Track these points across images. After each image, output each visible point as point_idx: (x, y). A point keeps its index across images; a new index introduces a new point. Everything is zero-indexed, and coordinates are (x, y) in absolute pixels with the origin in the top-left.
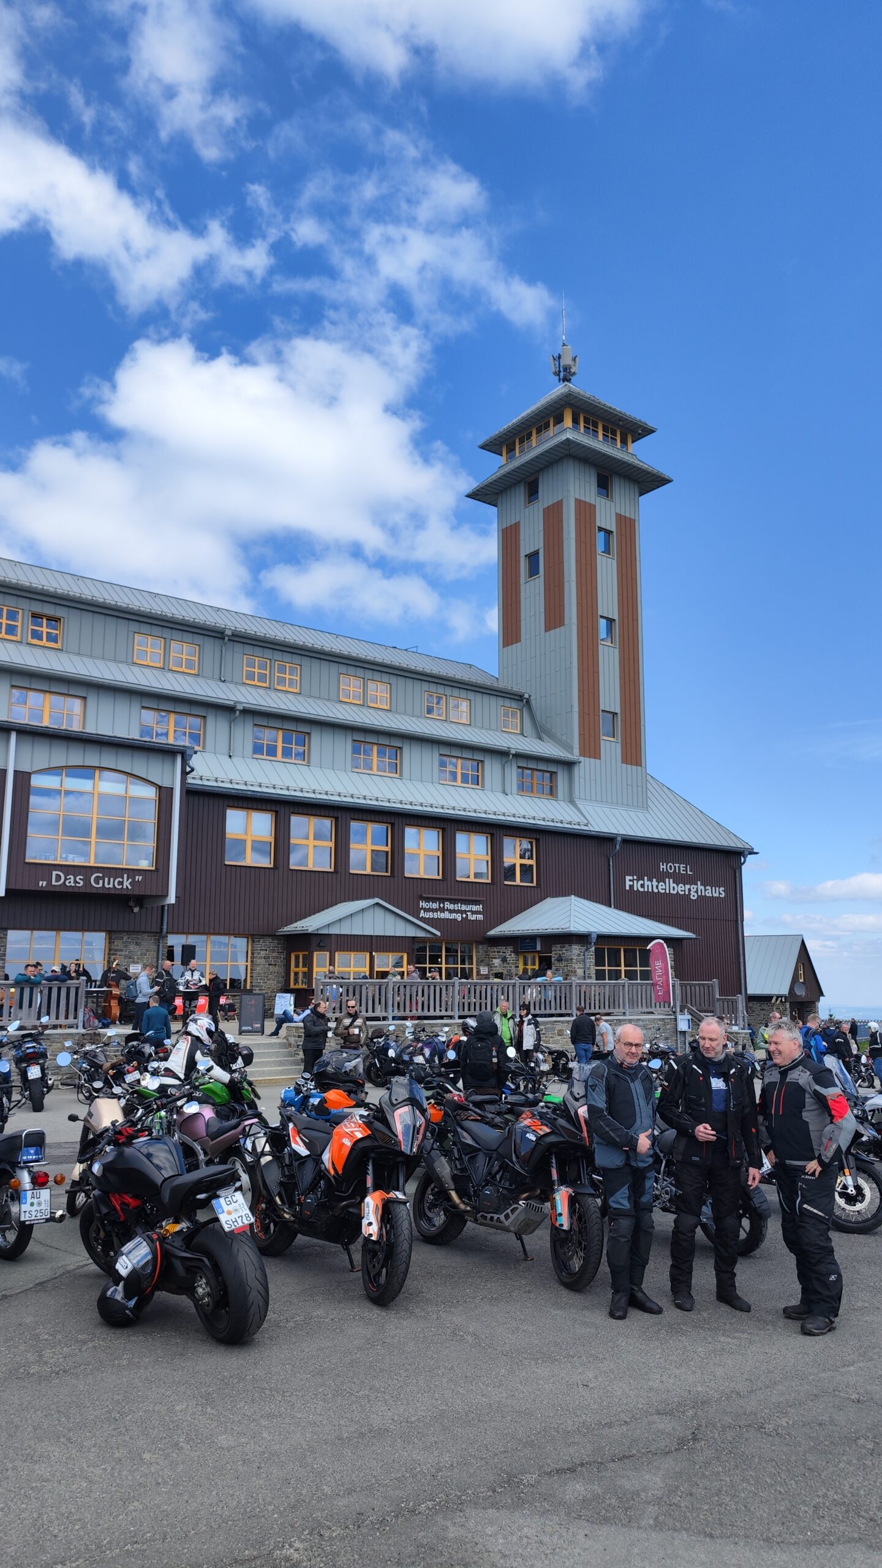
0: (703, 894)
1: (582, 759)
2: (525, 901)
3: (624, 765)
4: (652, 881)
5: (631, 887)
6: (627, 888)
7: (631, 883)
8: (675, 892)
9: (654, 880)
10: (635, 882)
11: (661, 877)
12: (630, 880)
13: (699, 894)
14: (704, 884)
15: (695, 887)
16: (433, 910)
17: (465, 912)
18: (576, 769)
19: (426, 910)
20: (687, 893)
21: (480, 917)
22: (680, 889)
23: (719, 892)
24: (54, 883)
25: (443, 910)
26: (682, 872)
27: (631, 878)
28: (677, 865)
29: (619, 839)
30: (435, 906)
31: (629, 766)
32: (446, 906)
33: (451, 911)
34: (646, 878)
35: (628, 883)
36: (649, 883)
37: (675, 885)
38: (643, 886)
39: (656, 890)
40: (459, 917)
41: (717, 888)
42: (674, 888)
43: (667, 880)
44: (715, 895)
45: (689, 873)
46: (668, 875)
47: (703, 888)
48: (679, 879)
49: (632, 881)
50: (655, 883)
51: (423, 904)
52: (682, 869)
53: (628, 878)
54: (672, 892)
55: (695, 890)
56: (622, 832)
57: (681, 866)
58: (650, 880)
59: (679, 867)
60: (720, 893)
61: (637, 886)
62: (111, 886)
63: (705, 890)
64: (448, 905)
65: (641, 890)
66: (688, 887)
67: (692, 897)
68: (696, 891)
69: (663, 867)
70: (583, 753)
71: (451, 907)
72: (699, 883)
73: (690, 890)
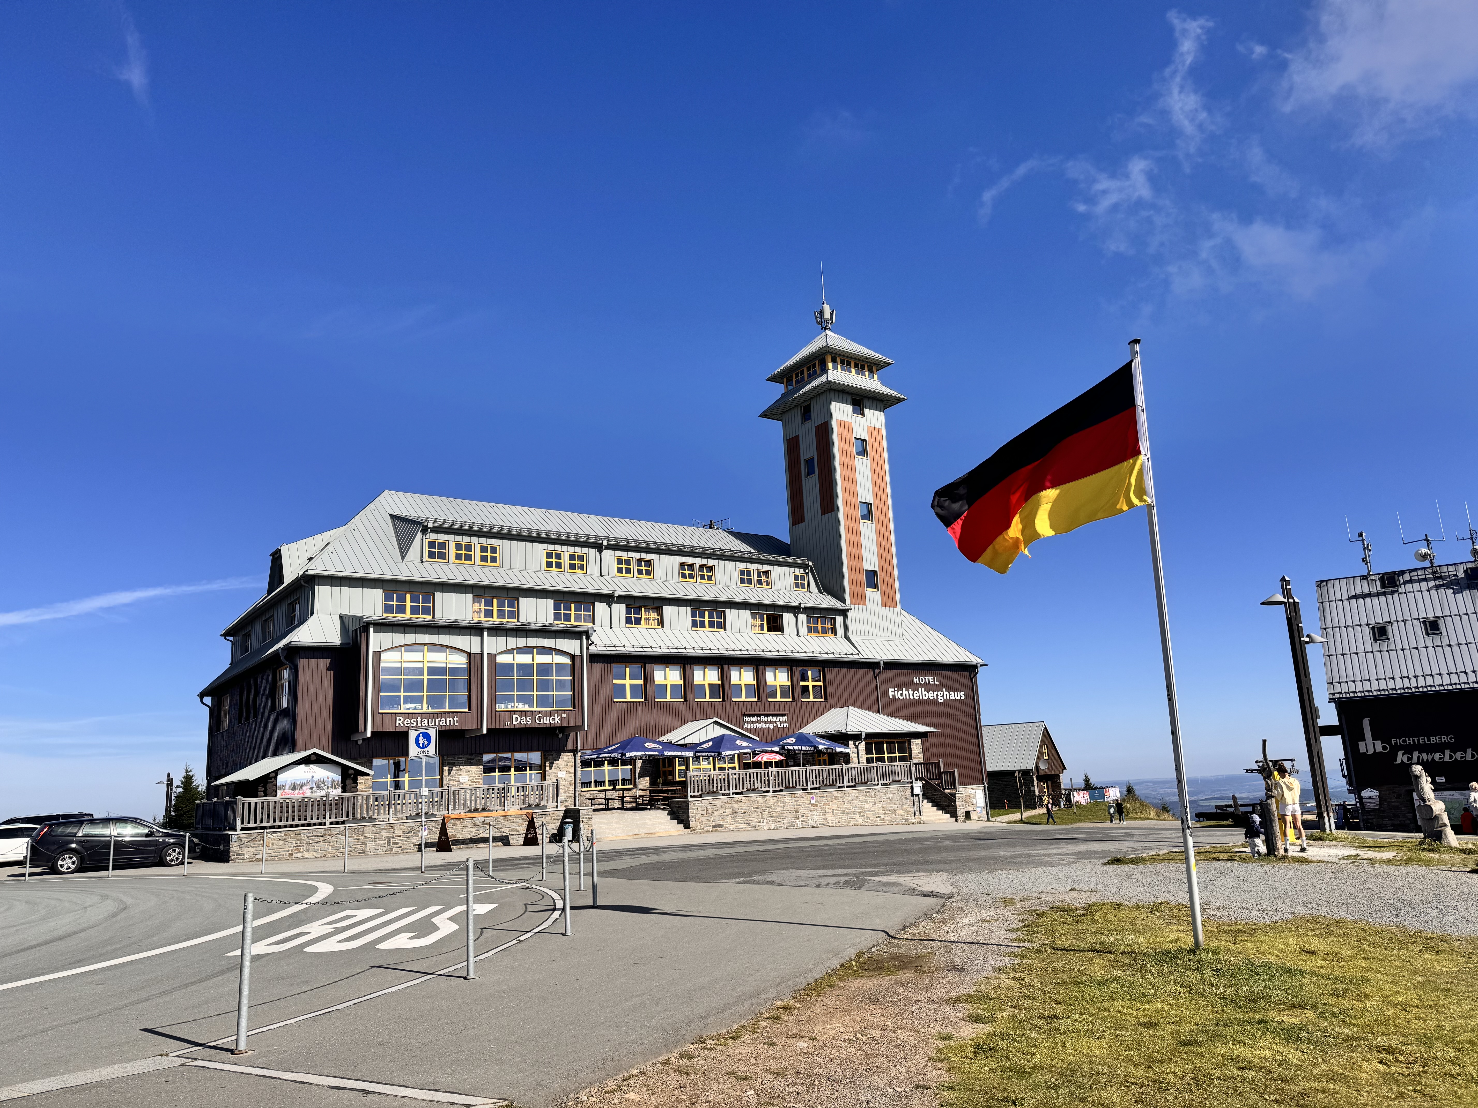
0: (948, 697)
1: (852, 606)
2: (817, 712)
3: (884, 608)
5: (894, 696)
6: (891, 697)
7: (893, 693)
8: (926, 698)
9: (910, 690)
10: (896, 692)
11: (916, 687)
13: (945, 698)
14: (948, 690)
15: (942, 693)
16: (753, 723)
17: (776, 722)
18: (849, 614)
19: (748, 723)
20: (935, 698)
21: (786, 725)
22: (931, 695)
23: (961, 696)
24: (514, 723)
25: (760, 722)
26: (931, 683)
27: (893, 690)
28: (927, 678)
29: (882, 663)
30: (754, 719)
31: (888, 608)
34: (904, 689)
35: (891, 694)
36: (907, 692)
37: (926, 693)
38: (902, 695)
39: (912, 697)
40: (771, 726)
41: (959, 692)
42: (925, 695)
43: (920, 689)
44: (957, 698)
45: (936, 683)
46: (920, 685)
47: (947, 693)
48: (928, 688)
49: (894, 691)
50: (911, 692)
51: (746, 719)
52: (930, 680)
53: (890, 690)
54: (924, 698)
56: (884, 657)
57: (930, 678)
58: (907, 690)
61: (898, 695)
62: (548, 722)
63: (949, 695)
64: (763, 718)
65: (901, 698)
66: (936, 693)
67: (939, 701)
68: (942, 695)
69: (916, 680)
70: (853, 602)
71: (766, 719)
72: (944, 690)
73: (937, 695)
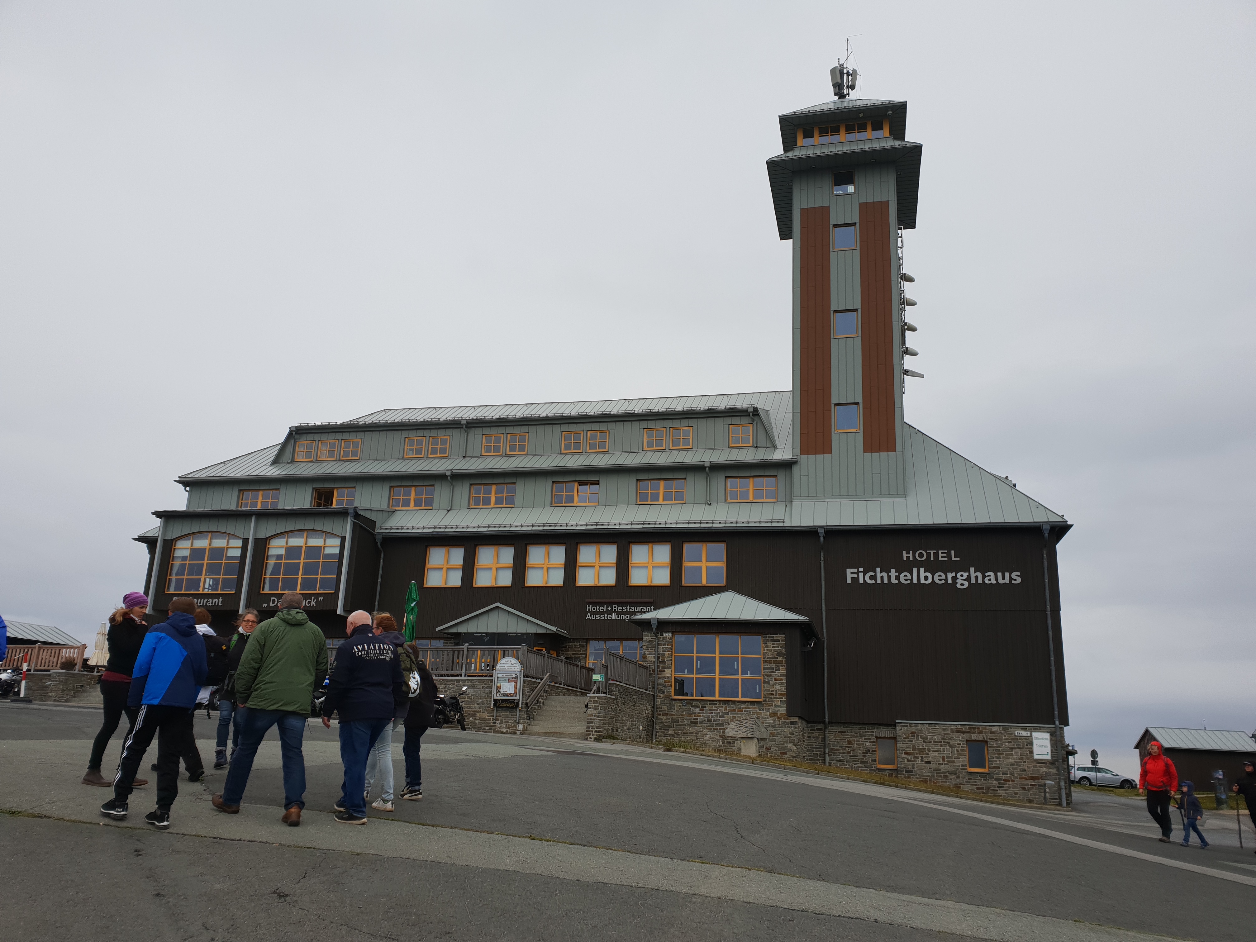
0: (980, 581)
1: (804, 457)
3: (868, 455)
4: (888, 572)
5: (855, 580)
6: (850, 581)
7: (855, 576)
8: (930, 581)
9: (893, 571)
10: (861, 575)
11: (907, 566)
12: (852, 573)
13: (973, 581)
15: (965, 575)
16: (600, 613)
17: (635, 612)
19: (592, 613)
20: (950, 581)
22: (938, 578)
24: (271, 605)
25: (610, 612)
26: (940, 559)
27: (854, 570)
28: (932, 552)
29: (821, 531)
30: (602, 609)
31: (876, 454)
32: (614, 608)
33: (618, 613)
34: (878, 569)
35: (850, 576)
36: (885, 575)
37: (929, 575)
38: (873, 578)
39: (895, 581)
40: (627, 618)
41: (1007, 574)
42: (926, 578)
43: (915, 570)
44: (1003, 581)
45: (953, 558)
46: (918, 565)
47: (979, 575)
48: (932, 567)
49: (857, 572)
50: (893, 573)
51: (590, 608)
52: (940, 555)
53: (849, 571)
54: (923, 581)
55: (965, 577)
57: (940, 552)
58: (885, 570)
59: (936, 555)
60: (1011, 579)
61: (865, 578)
63: (984, 577)
64: (616, 608)
65: (873, 582)
66: (950, 576)
67: (958, 586)
69: (907, 555)
70: (805, 451)
71: (620, 609)
72: (972, 570)
73: (955, 579)
